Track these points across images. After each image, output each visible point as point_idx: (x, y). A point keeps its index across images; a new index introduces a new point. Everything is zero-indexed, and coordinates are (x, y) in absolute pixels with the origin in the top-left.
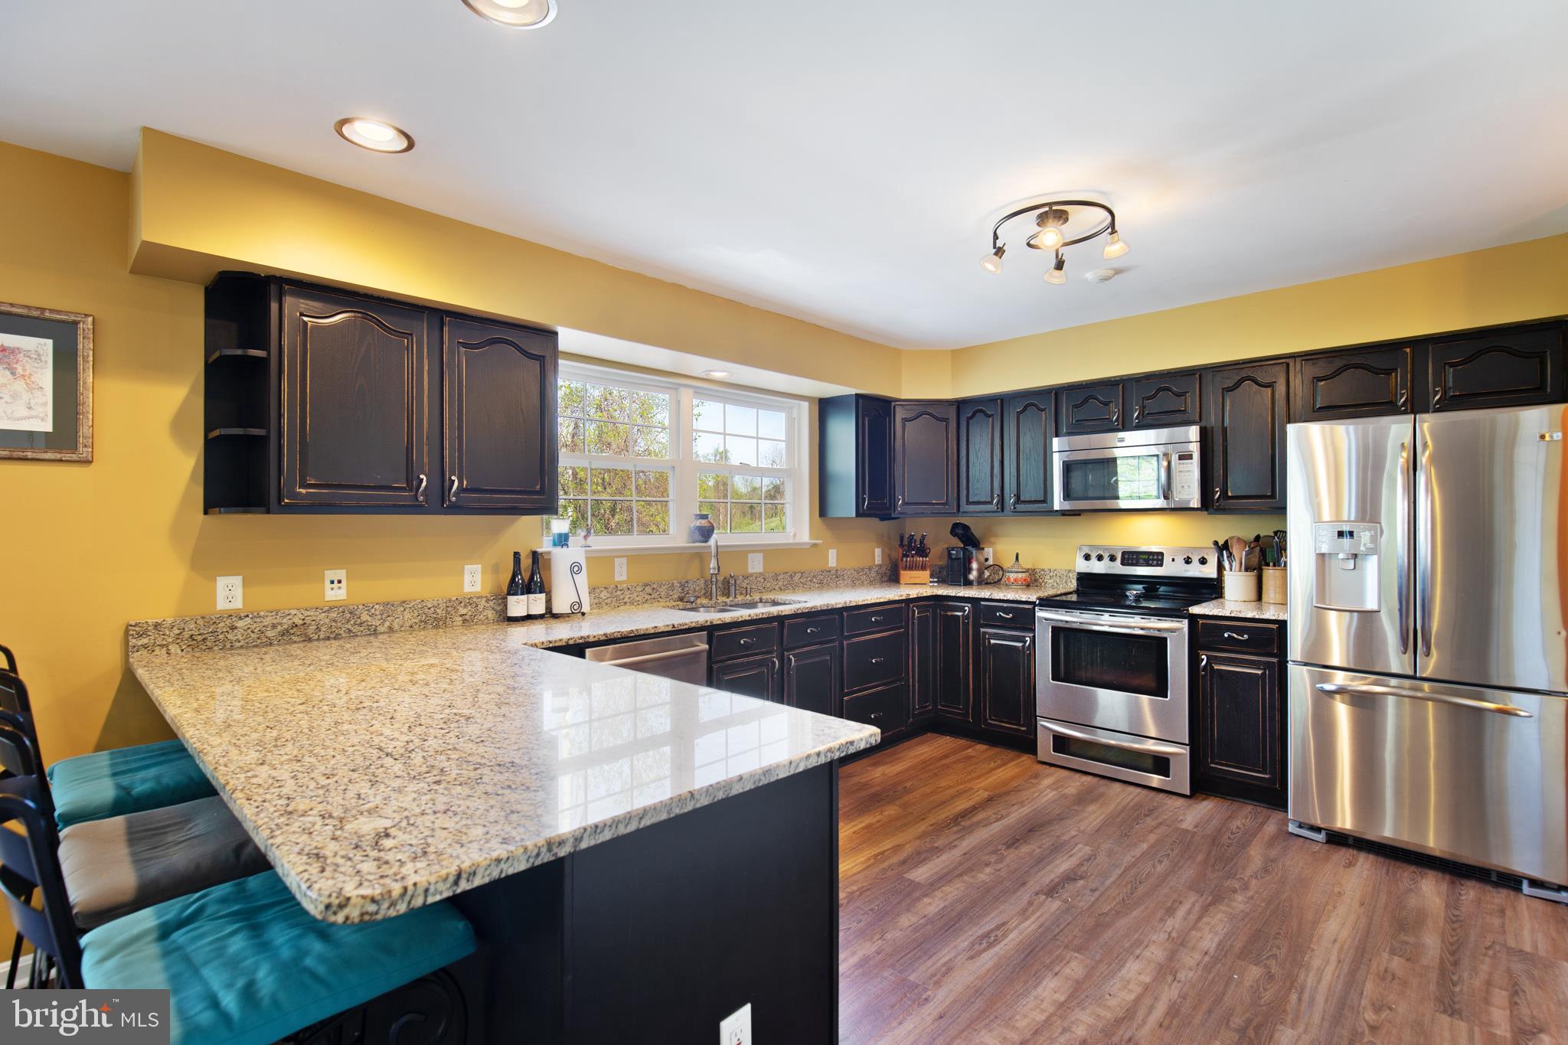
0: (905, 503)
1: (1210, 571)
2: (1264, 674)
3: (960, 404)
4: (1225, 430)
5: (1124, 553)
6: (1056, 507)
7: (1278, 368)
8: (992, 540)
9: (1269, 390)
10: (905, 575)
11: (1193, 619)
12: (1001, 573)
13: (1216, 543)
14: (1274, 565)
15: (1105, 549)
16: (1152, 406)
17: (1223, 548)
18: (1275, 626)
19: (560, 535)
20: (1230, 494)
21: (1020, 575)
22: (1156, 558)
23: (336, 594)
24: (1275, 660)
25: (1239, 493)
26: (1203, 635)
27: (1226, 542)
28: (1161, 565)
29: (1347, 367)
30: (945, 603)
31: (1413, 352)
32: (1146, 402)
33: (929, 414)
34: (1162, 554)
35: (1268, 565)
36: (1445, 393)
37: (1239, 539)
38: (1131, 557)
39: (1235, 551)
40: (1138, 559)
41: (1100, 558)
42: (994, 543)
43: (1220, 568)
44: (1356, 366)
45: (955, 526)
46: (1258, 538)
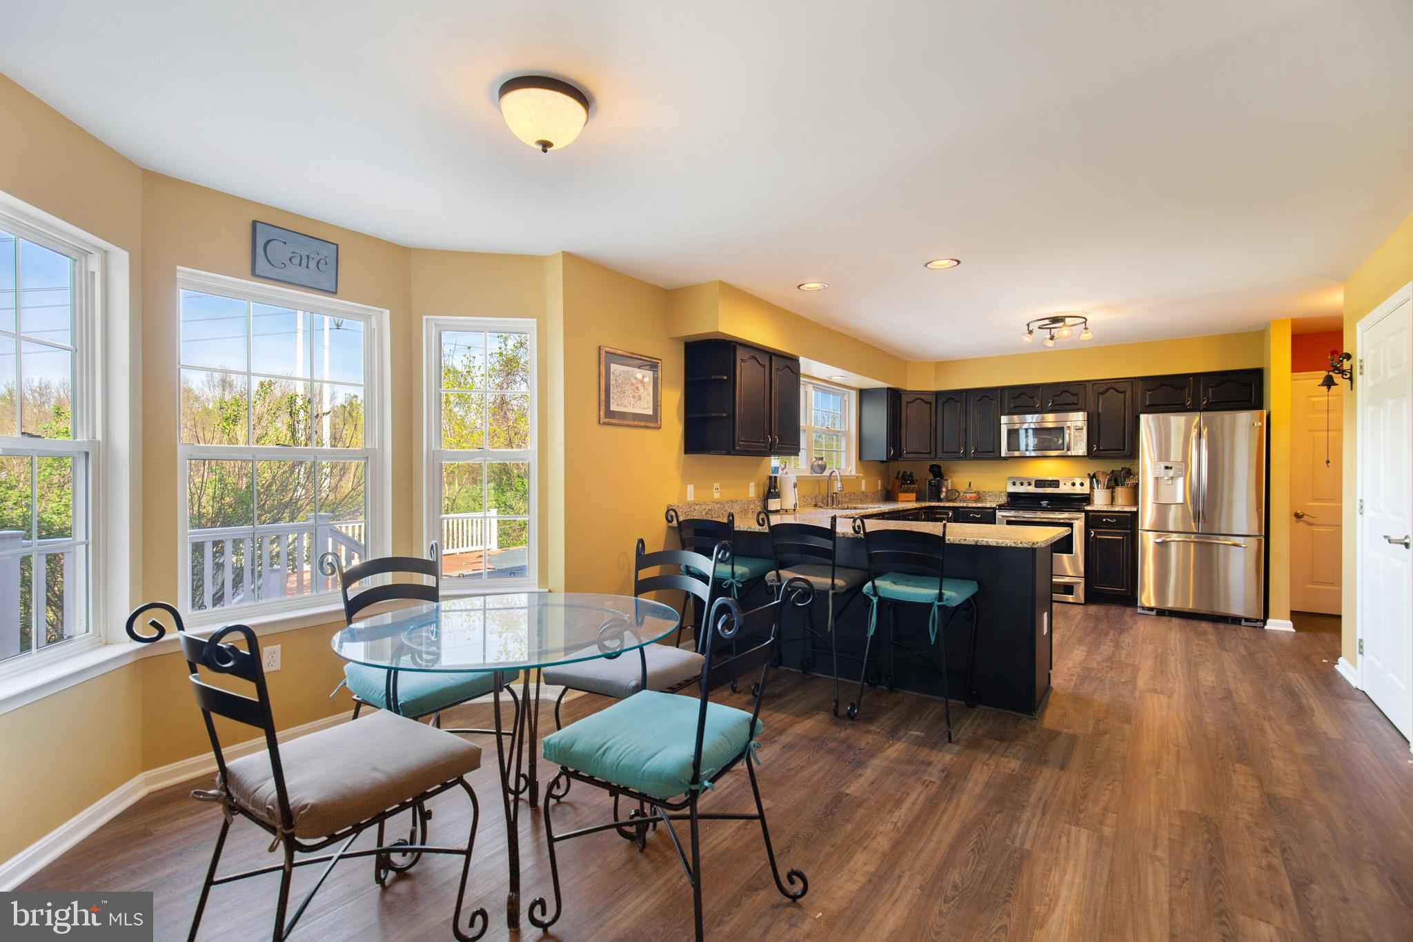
0: (907, 453)
1: (1086, 490)
2: (1123, 539)
3: (938, 394)
4: (1099, 415)
5: (1036, 481)
6: (1003, 454)
7: (1127, 384)
8: (951, 474)
9: (1123, 395)
10: (902, 496)
11: (1087, 512)
12: (957, 494)
13: (1089, 475)
14: (1122, 485)
15: (1025, 479)
16: (1059, 400)
17: (1092, 477)
18: (1129, 515)
19: (775, 468)
20: (1101, 448)
21: (973, 495)
22: (1055, 484)
23: (717, 495)
24: (1129, 531)
25: (1105, 448)
26: (1093, 521)
27: (1094, 474)
28: (1058, 487)
29: (1163, 385)
30: (935, 511)
31: (1194, 379)
32: (1055, 398)
33: (922, 400)
34: (1058, 481)
35: (1118, 485)
36: (1208, 400)
37: (1103, 473)
38: (1040, 483)
39: (1101, 479)
40: (1044, 484)
41: (1022, 484)
42: (951, 477)
43: (1092, 488)
44: (1167, 385)
45: (932, 466)
46: (1113, 472)
